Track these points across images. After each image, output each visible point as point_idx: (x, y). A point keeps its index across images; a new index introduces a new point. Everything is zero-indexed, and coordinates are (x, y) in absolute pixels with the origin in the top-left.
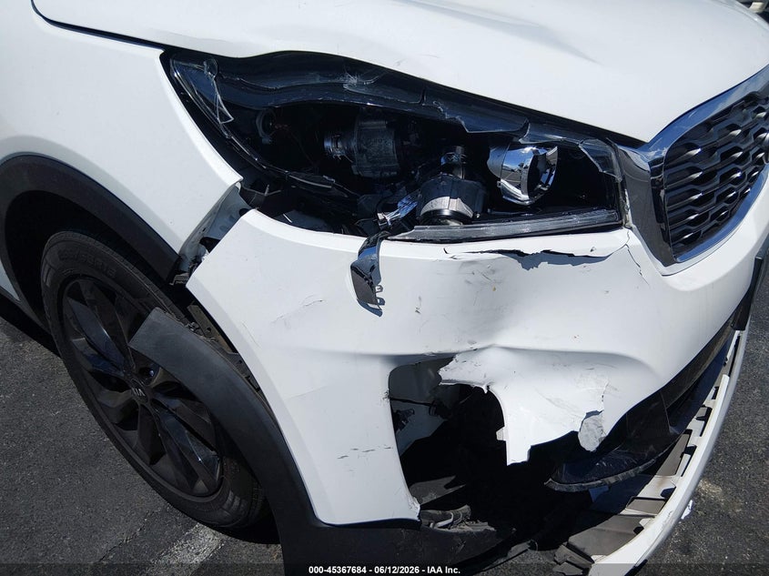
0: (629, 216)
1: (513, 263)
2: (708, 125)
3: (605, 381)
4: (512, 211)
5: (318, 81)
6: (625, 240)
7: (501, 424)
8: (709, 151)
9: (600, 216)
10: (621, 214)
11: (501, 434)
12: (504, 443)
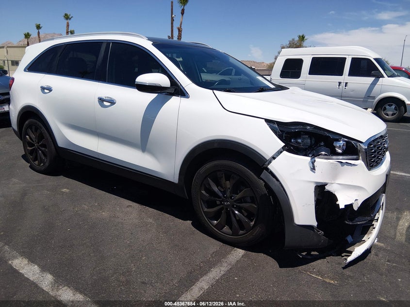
0: (361, 157)
1: (339, 164)
2: (374, 141)
3: (358, 193)
4: (339, 154)
5: (302, 127)
6: (360, 162)
7: (337, 201)
8: (375, 146)
9: (355, 157)
10: (359, 156)
11: (337, 203)
12: (338, 204)
